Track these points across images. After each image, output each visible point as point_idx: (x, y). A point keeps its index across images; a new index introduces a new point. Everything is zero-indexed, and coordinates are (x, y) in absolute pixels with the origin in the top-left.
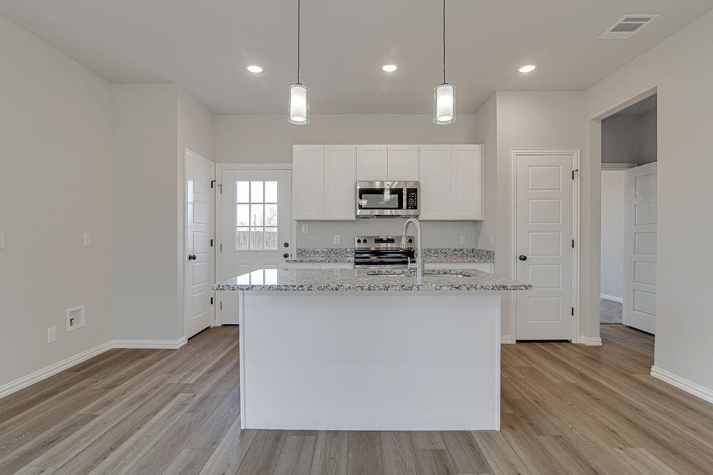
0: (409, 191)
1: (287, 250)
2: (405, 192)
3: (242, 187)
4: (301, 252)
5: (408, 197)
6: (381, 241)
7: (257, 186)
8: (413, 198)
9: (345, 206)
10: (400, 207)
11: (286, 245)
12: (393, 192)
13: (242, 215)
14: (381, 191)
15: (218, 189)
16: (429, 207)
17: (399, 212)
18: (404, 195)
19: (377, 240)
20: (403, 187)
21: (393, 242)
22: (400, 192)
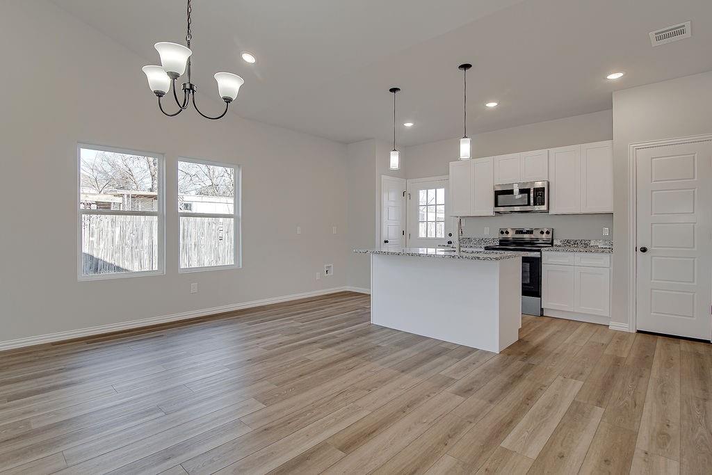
0: (536, 190)
1: (450, 239)
2: (532, 191)
3: (422, 194)
5: (539, 196)
6: (521, 232)
7: (432, 192)
8: (541, 196)
9: (487, 206)
10: (529, 204)
11: (450, 235)
12: (522, 191)
13: (422, 214)
14: (511, 192)
15: (408, 198)
16: (559, 203)
17: (528, 208)
18: (532, 195)
19: (517, 232)
20: (531, 185)
21: (531, 233)
22: (529, 191)
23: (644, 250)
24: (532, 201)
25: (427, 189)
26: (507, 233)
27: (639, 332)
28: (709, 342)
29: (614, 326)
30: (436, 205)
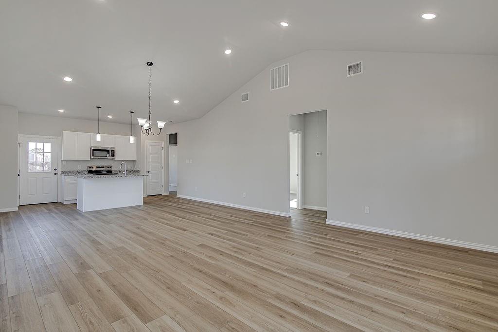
0: (112, 150)
1: (56, 172)
5: (113, 153)
6: (99, 167)
9: (87, 156)
11: (55, 170)
13: (31, 158)
18: (110, 152)
19: (97, 167)
20: (110, 149)
21: (104, 167)
22: (108, 151)
23: (149, 172)
24: (110, 154)
26: (93, 168)
30: (44, 152)
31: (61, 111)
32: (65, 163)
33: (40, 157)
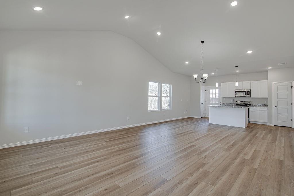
0: (247, 91)
1: (220, 103)
3: (211, 91)
4: (223, 104)
5: (248, 93)
6: (242, 102)
9: (233, 95)
10: (245, 95)
11: (220, 102)
13: (211, 96)
15: (207, 91)
16: (253, 95)
18: (246, 92)
19: (241, 102)
20: (246, 90)
21: (245, 102)
22: (245, 92)
23: (276, 107)
24: (246, 94)
25: (213, 89)
26: (238, 102)
27: (275, 126)
28: (291, 127)
29: (268, 124)
30: (216, 94)
31: (213, 74)
32: (224, 99)
33: (214, 96)
